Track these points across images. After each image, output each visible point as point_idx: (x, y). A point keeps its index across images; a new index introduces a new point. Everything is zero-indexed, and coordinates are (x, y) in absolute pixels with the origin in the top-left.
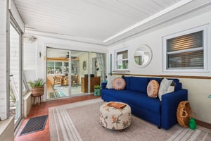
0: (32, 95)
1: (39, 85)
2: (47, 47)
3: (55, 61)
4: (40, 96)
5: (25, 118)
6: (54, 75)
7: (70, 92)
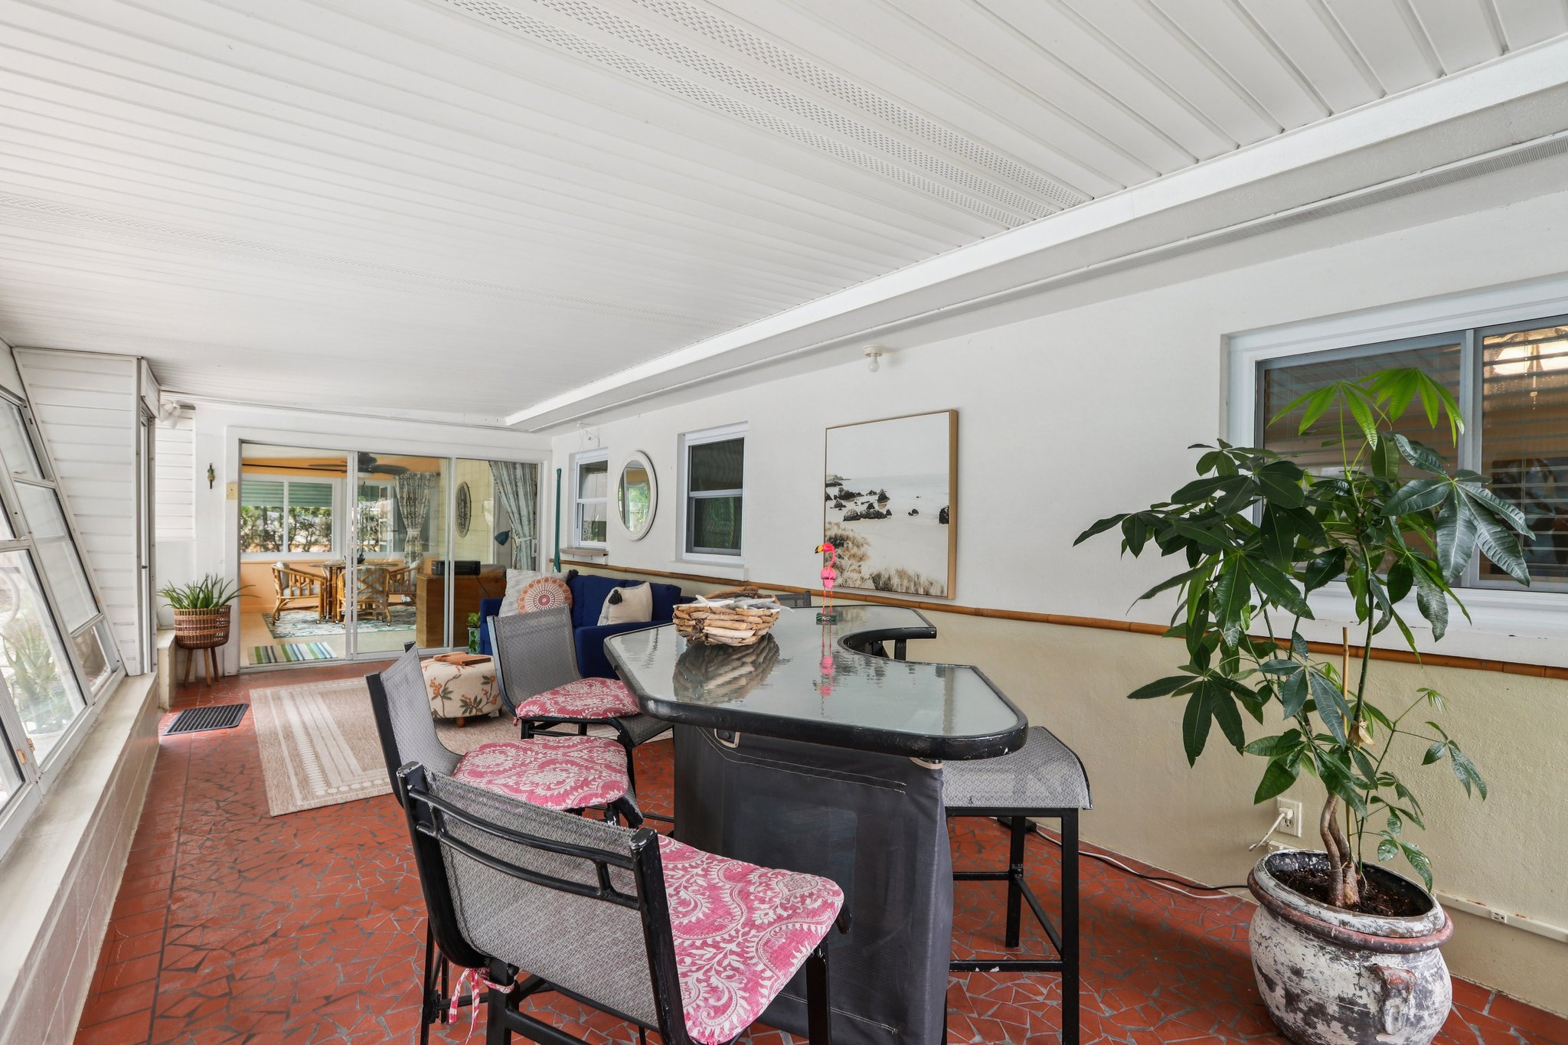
0: (178, 642)
1: (207, 601)
2: (242, 442)
3: (286, 479)
4: (211, 645)
5: (165, 711)
6: (277, 560)
7: (352, 641)
